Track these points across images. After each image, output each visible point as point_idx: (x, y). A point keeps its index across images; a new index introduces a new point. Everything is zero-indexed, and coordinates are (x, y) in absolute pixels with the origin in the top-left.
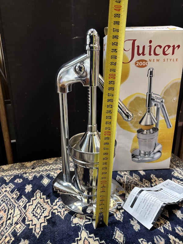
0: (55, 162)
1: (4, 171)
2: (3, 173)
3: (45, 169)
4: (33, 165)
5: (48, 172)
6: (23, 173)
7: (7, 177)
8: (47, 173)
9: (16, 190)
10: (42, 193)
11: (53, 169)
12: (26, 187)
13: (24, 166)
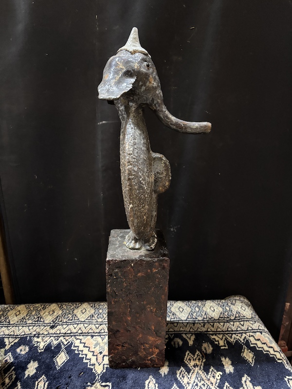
0: (89, 318)
1: (9, 325)
2: (7, 331)
3: (69, 332)
4: (54, 320)
5: (73, 337)
6: (35, 335)
7: (10, 338)
8: (69, 340)
9: (14, 367)
10: (47, 383)
11: (82, 333)
12: (29, 366)
13: (42, 320)
